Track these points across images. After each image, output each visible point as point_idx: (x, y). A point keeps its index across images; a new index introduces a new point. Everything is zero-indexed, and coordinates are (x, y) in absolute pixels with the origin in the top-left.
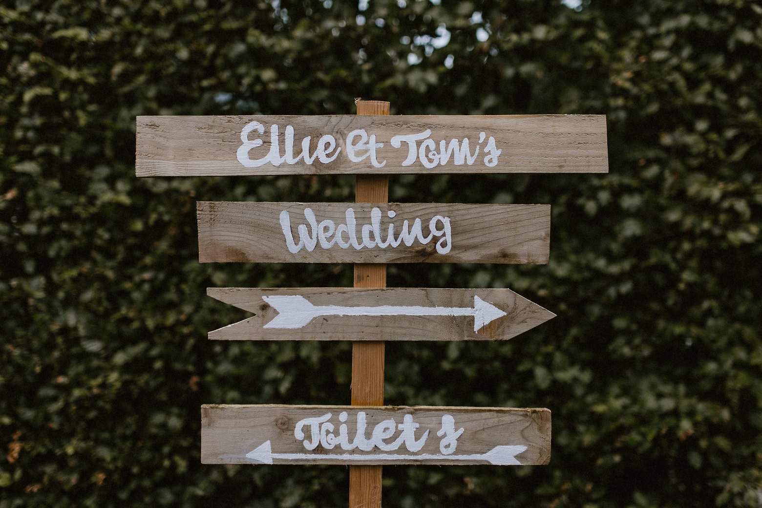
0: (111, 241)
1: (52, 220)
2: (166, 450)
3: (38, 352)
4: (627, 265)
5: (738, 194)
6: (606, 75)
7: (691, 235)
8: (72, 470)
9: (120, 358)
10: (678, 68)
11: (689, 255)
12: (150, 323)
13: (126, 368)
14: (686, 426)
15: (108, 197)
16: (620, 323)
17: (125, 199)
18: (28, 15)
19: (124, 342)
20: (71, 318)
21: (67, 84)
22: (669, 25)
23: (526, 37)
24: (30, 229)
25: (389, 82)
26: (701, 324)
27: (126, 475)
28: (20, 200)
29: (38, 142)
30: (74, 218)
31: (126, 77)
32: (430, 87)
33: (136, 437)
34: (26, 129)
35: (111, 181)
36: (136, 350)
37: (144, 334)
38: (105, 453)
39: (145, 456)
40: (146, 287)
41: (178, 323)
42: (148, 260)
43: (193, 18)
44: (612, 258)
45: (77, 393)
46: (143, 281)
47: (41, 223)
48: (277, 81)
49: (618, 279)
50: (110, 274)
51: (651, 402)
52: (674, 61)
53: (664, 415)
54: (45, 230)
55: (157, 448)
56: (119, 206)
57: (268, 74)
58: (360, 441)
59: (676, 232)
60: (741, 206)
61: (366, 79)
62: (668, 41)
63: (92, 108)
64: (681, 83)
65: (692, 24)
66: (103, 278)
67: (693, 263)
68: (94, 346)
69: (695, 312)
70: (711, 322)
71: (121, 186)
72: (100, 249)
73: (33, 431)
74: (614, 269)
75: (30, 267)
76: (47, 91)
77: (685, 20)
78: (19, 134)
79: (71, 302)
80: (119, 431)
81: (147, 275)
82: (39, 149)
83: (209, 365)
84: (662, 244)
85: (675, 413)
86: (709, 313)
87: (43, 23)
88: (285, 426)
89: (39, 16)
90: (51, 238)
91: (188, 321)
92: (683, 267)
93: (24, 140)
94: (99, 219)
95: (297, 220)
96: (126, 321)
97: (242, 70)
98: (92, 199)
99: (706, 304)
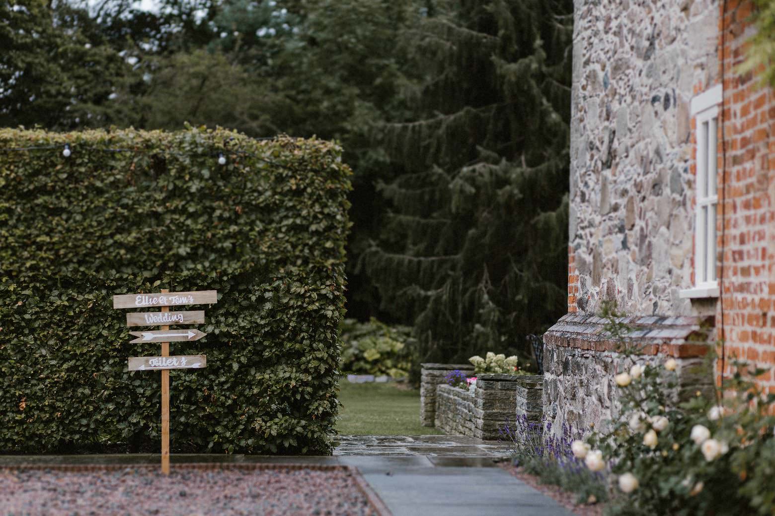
0: (60, 320)
1: (36, 313)
2: (84, 403)
3: (31, 366)
4: (267, 321)
5: (314, 290)
6: (258, 246)
7: (292, 307)
8: (46, 412)
9: (65, 366)
10: (287, 241)
11: (293, 315)
12: (78, 352)
13: (68, 370)
14: (293, 383)
15: (59, 302)
16: (266, 343)
17: (66, 303)
18: (24, 231)
19: (66, 360)
20: (44, 352)
21: (43, 259)
22: (285, 222)
23: (226, 231)
24: (27, 316)
25: (171, 253)
26: (301, 343)
27: (69, 413)
28: (24, 305)
29: (31, 282)
30: (45, 311)
31: (65, 255)
32: (188, 253)
33: (72, 397)
34: (25, 277)
35: (60, 296)
36: (72, 363)
37: (74, 356)
38: (59, 404)
39: (76, 405)
40: (75, 337)
41: (89, 351)
42: (76, 327)
43: (92, 230)
44: (262, 318)
45: (48, 381)
46: (73, 336)
47: (32, 314)
48: (126, 254)
49: (264, 326)
50: (61, 333)
51: (281, 375)
52: (287, 238)
53: (285, 380)
54: (34, 317)
55: (81, 402)
56: (64, 305)
57: (122, 252)
58: (164, 364)
59: (287, 307)
60: (314, 295)
61: (162, 252)
62: (284, 230)
63: (52, 268)
64: (289, 247)
65: (294, 222)
66: (57, 335)
67: (294, 319)
68: (54, 362)
69: (299, 338)
70: (305, 342)
71: (63, 298)
72: (54, 323)
73: (29, 397)
74: (263, 322)
75: (26, 331)
76: (34, 262)
77: (290, 221)
78: (22, 279)
79: (43, 345)
80: (65, 396)
81: (75, 333)
82: (31, 285)
83: (101, 368)
84: (283, 311)
85: (290, 378)
86: (303, 338)
87: (30, 235)
88: (147, 361)
89: (29, 232)
90: (36, 320)
91: (92, 351)
92: (290, 320)
93: (25, 281)
94: (55, 311)
95: (149, 316)
96: (67, 352)
97: (111, 249)
98: (52, 303)
99: (302, 335)
